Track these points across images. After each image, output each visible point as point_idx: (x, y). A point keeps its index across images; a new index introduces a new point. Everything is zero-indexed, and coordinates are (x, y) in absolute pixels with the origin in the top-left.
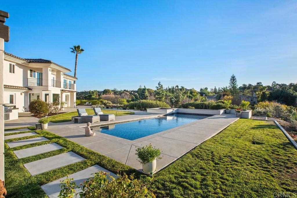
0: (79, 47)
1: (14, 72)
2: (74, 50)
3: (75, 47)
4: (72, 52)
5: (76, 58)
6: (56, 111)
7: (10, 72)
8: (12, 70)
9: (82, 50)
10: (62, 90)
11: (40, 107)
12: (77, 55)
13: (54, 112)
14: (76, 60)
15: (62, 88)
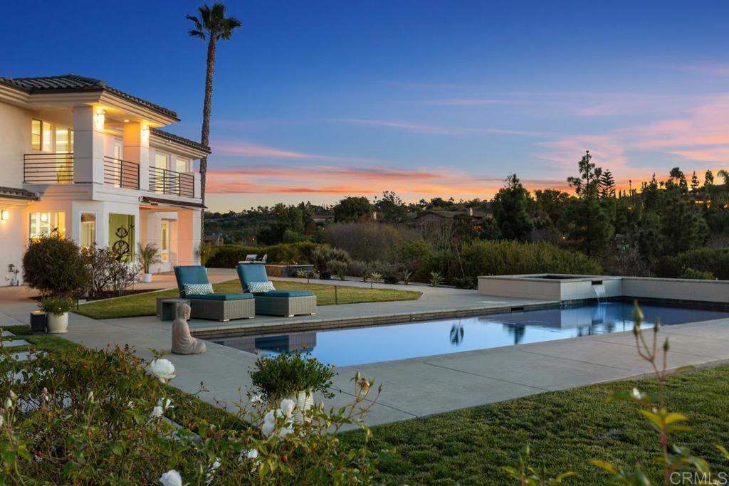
0: (218, 10)
2: (199, 26)
3: (205, 14)
4: (194, 33)
6: (119, 284)
9: (232, 24)
10: (146, 199)
11: (61, 262)
12: (211, 47)
13: (111, 289)
15: (145, 190)
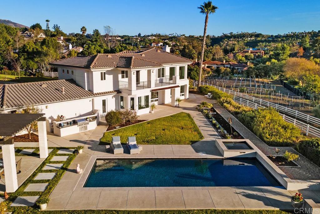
1: (105, 79)
5: (206, 22)
7: (102, 79)
8: (103, 77)
12: (206, 18)
14: (205, 26)
15: (153, 87)
